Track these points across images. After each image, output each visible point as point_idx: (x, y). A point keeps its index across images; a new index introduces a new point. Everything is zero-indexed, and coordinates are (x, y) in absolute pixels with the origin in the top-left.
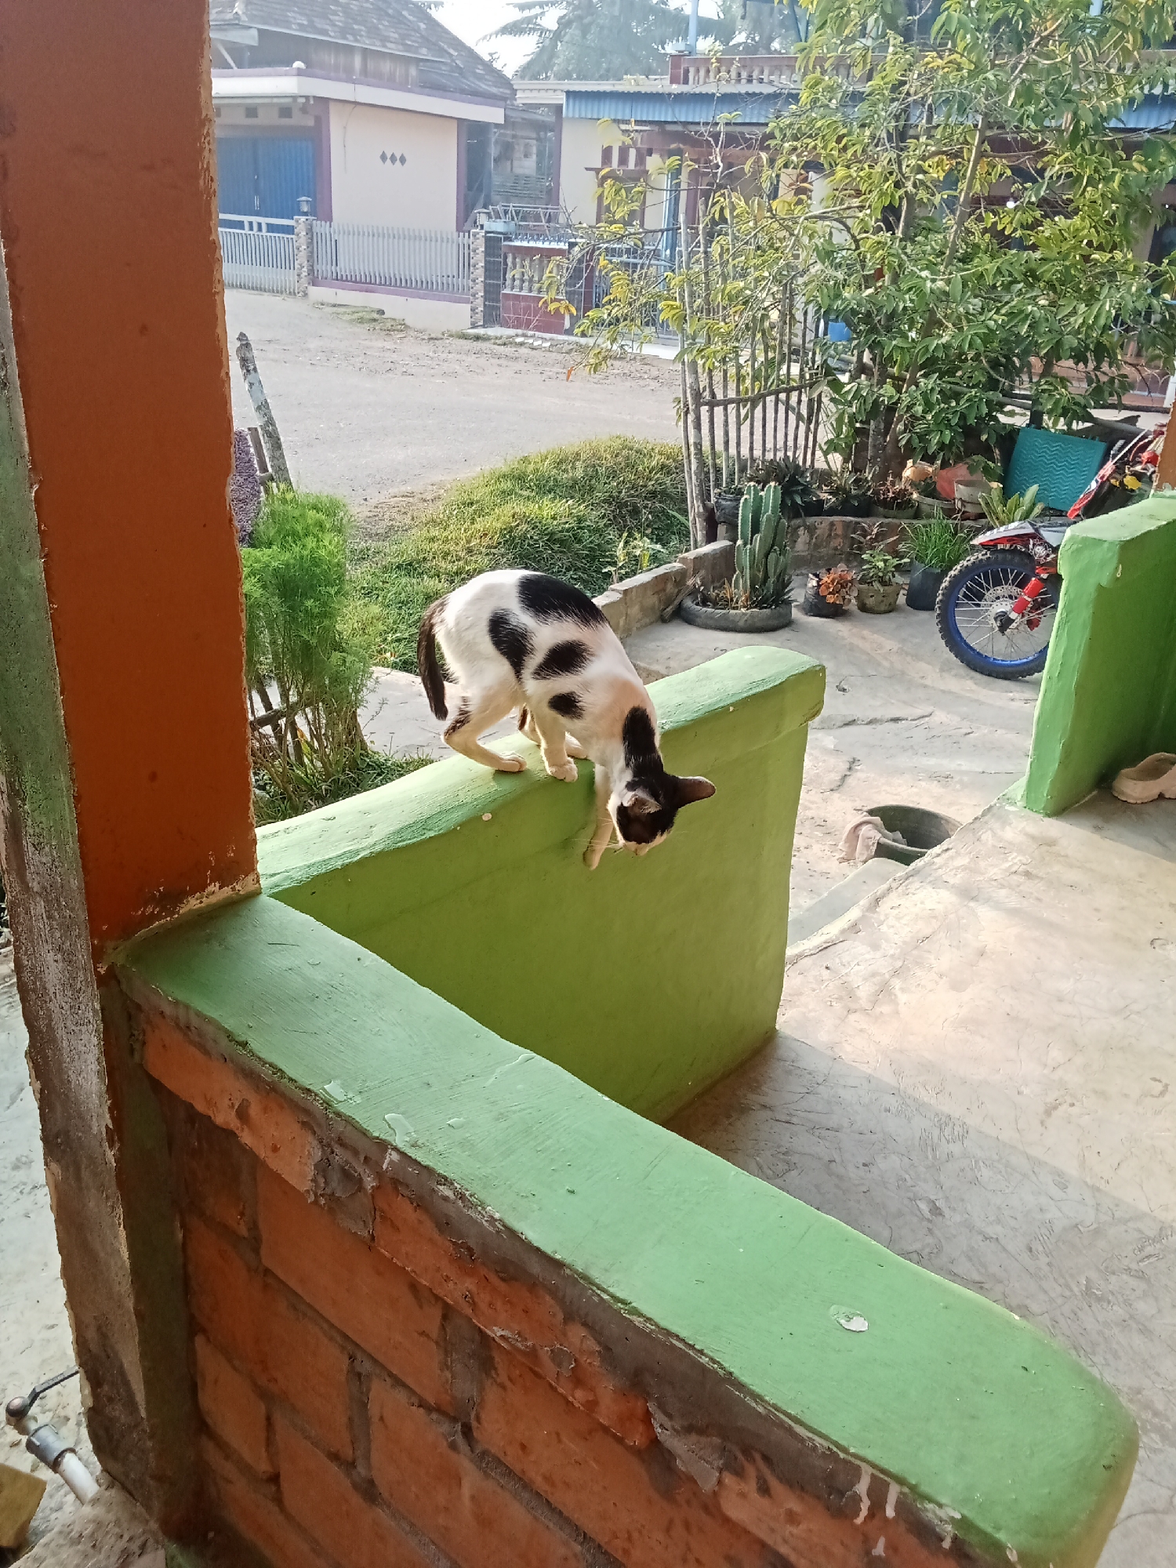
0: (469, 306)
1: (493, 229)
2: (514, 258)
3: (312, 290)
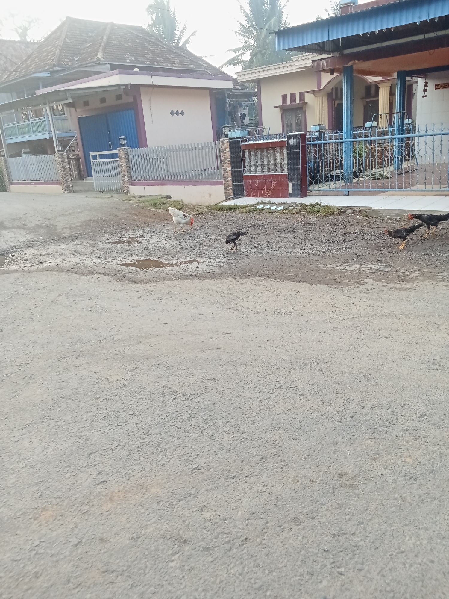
0: (222, 187)
1: (234, 136)
2: (250, 152)
3: (131, 188)
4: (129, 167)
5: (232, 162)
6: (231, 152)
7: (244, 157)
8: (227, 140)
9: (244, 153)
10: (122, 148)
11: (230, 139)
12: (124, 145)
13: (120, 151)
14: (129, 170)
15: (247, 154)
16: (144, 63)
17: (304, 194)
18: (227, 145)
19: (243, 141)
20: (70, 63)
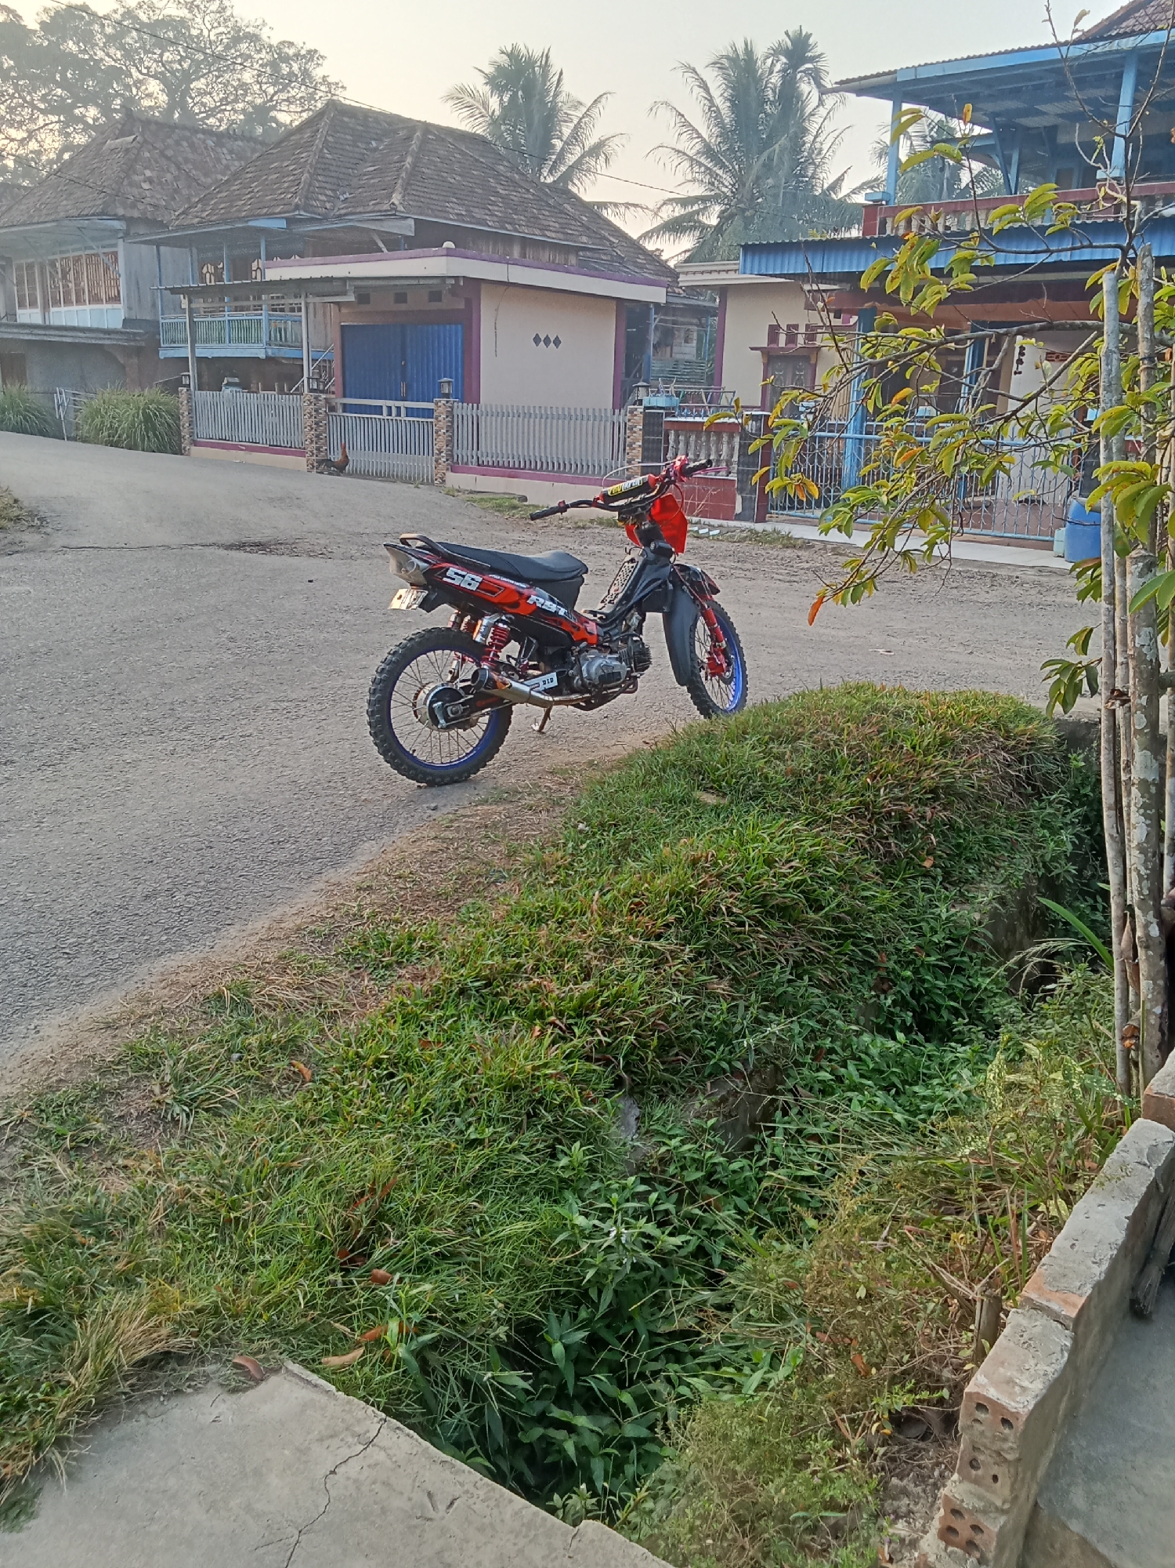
1: (654, 404)
2: (677, 436)
3: (450, 476)
4: (452, 437)
5: (644, 449)
6: (646, 431)
7: (667, 441)
8: (640, 409)
9: (667, 436)
10: (443, 401)
11: (646, 408)
12: (447, 396)
13: (440, 406)
14: (449, 443)
15: (672, 437)
16: (484, 223)
17: (761, 519)
18: (639, 418)
19: (667, 415)
20: (328, 205)
